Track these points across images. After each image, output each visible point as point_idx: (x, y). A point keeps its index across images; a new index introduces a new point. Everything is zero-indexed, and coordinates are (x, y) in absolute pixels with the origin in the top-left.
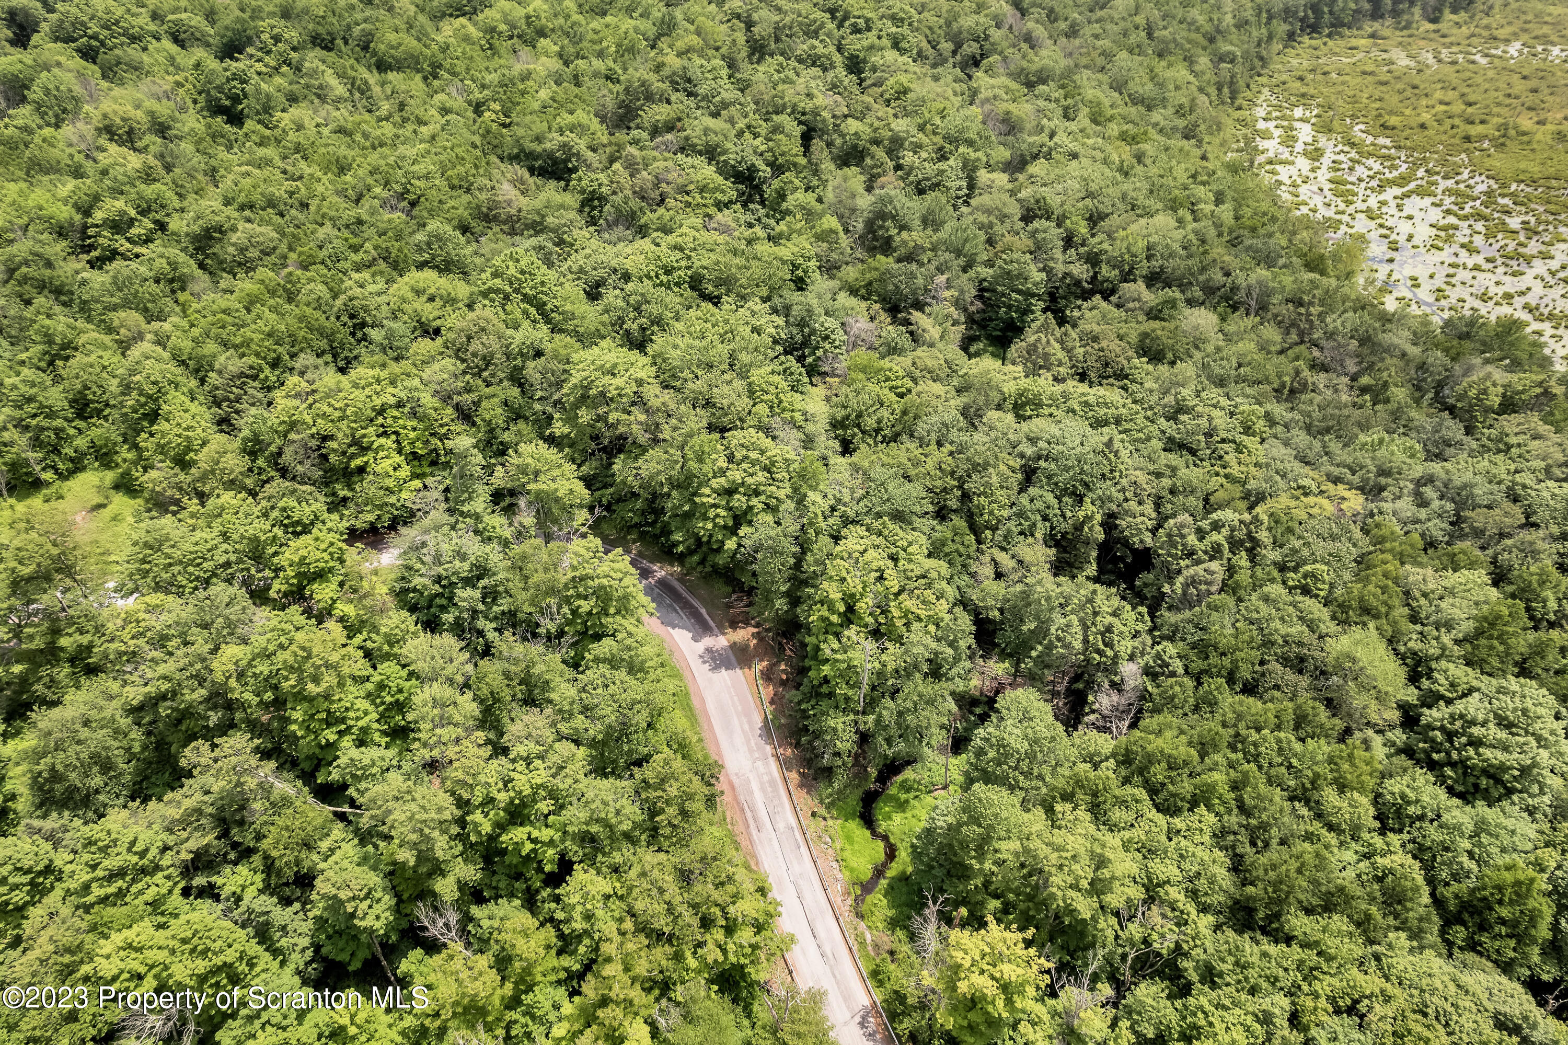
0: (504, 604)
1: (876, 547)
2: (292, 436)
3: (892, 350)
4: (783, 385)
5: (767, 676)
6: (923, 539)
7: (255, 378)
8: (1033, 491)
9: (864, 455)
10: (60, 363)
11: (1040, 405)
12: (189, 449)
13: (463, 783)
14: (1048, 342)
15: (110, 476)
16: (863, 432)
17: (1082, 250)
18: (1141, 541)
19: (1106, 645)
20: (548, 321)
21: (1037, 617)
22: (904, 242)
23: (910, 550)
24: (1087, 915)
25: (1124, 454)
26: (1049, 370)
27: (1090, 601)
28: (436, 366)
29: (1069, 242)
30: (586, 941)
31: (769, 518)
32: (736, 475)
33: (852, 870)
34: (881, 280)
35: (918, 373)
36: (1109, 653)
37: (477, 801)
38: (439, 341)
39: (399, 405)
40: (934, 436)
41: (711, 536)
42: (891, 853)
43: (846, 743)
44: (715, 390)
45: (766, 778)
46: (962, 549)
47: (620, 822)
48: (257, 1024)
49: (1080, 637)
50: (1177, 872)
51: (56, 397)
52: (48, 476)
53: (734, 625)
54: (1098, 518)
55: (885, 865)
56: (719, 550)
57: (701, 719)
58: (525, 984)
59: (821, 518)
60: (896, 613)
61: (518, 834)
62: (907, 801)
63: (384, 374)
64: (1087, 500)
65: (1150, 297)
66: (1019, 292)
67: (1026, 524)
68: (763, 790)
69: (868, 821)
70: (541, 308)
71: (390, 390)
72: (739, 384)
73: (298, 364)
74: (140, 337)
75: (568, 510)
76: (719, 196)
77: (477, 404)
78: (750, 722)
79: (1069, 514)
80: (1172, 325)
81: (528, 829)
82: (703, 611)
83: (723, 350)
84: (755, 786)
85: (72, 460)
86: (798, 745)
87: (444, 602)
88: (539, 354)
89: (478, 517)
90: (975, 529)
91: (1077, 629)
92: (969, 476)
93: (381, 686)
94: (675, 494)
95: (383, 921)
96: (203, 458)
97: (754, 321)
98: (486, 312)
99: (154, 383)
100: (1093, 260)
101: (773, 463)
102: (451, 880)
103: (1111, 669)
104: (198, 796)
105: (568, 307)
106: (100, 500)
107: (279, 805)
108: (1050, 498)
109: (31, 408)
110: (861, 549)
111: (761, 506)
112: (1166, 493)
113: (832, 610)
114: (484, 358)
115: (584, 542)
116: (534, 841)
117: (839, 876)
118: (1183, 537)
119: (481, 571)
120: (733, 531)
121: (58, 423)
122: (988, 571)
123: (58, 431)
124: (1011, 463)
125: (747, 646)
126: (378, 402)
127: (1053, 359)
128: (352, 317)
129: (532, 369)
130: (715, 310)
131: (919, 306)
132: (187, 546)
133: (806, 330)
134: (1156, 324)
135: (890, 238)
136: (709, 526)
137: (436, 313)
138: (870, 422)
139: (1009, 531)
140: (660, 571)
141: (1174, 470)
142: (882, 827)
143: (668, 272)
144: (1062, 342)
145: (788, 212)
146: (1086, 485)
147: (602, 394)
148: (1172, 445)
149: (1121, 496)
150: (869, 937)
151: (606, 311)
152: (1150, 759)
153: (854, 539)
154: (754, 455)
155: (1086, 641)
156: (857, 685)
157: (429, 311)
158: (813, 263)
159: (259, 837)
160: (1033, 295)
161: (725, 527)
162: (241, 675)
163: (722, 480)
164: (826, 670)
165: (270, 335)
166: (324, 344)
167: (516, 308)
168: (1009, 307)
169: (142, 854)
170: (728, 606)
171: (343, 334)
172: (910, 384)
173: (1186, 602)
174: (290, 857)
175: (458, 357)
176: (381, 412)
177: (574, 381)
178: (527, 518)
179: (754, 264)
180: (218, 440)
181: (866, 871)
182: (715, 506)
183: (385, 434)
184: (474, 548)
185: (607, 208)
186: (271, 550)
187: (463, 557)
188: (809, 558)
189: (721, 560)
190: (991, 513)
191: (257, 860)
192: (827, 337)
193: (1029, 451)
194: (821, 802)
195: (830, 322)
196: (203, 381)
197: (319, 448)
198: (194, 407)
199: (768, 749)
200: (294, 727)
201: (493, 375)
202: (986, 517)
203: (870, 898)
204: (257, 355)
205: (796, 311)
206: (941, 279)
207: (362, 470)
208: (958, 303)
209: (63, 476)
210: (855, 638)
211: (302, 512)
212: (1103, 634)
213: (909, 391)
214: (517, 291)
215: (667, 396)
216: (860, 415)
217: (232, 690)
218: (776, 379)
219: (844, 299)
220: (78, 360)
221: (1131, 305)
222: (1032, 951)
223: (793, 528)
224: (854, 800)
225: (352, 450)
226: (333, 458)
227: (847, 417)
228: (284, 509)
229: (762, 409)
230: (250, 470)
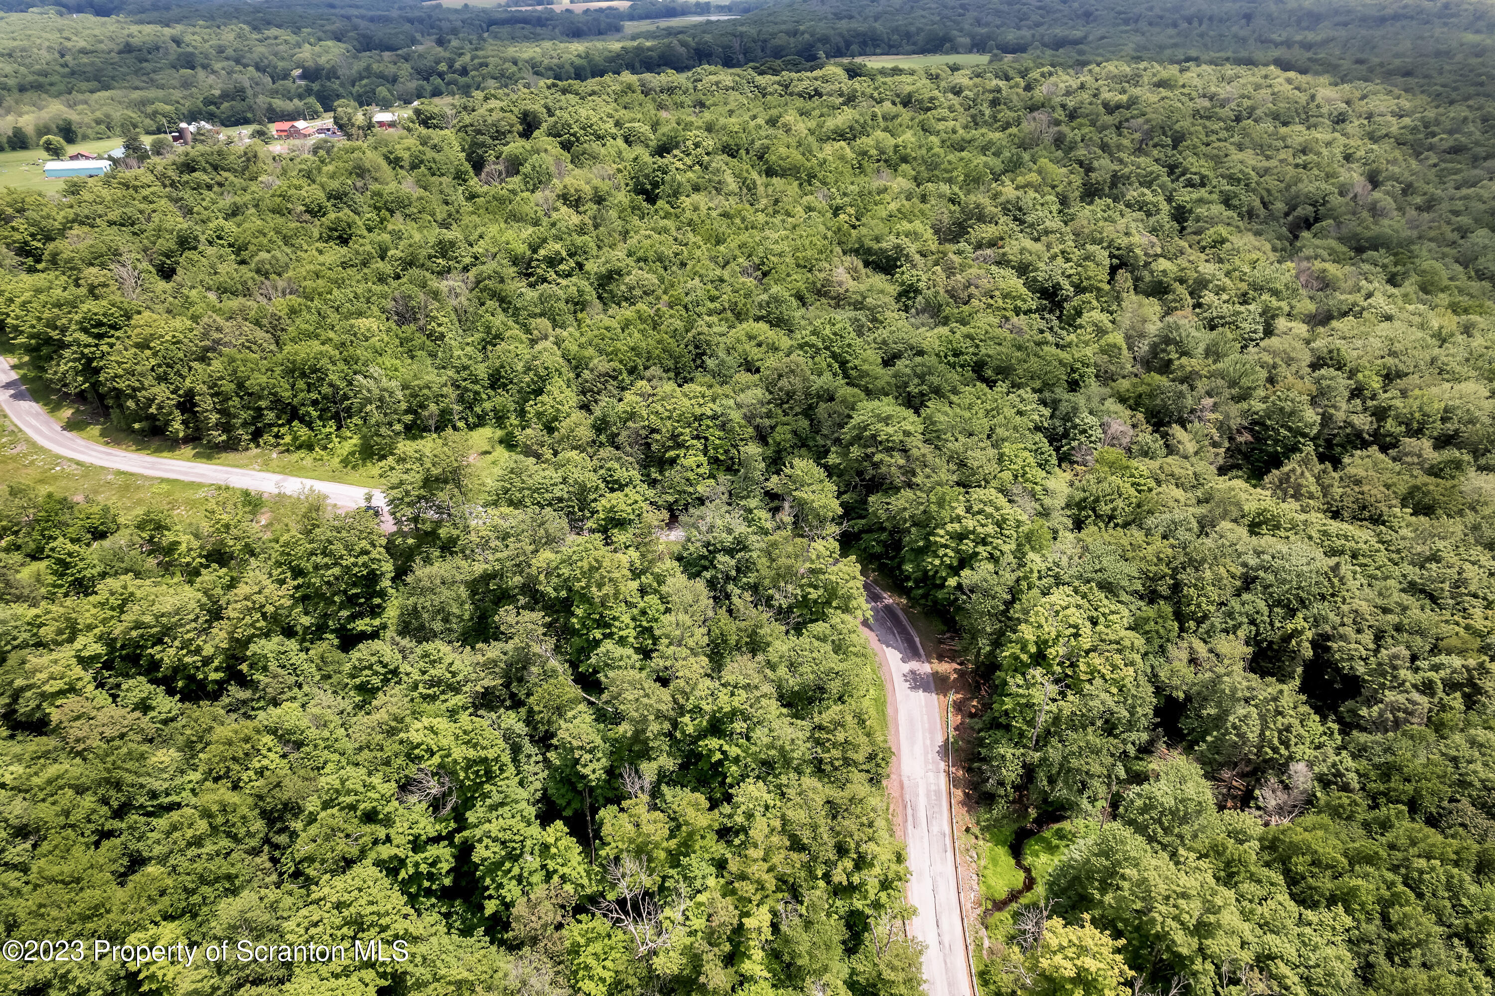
0: (752, 578)
1: (1078, 607)
2: (630, 424)
3: (1146, 453)
4: (1031, 460)
5: (959, 707)
6: (1126, 613)
7: (615, 378)
8: (1245, 596)
9: (1090, 533)
10: (489, 348)
11: (1278, 527)
12: (556, 419)
13: (684, 693)
14: (1302, 473)
15: (499, 433)
16: (1098, 516)
17: (1370, 403)
18: (1352, 668)
19: (1282, 743)
20: (846, 376)
21: (1219, 705)
22: (1182, 367)
23: (1111, 617)
24: (1185, 951)
25: (1352, 584)
26: (1297, 500)
27: (1275, 699)
28: (749, 393)
29: (1357, 393)
30: (742, 837)
31: (991, 567)
32: (970, 523)
33: (989, 887)
34: (1151, 396)
35: (1163, 477)
36: (1283, 751)
37: (689, 707)
38: (757, 376)
39: (714, 417)
40: (1161, 530)
41: (937, 572)
42: (1030, 883)
43: (1011, 773)
44: (969, 453)
45: (933, 788)
46: (1162, 631)
47: (793, 751)
48: (495, 814)
49: (1257, 730)
50: (1295, 954)
51: (482, 371)
52: (461, 424)
53: (941, 658)
54: (1309, 634)
55: (1020, 892)
56: (942, 586)
57: (891, 726)
58: (686, 848)
59: (1036, 575)
60: (1083, 667)
61: (713, 743)
62: (1057, 847)
63: (708, 393)
64: (1300, 615)
65: (1433, 456)
66: (1290, 429)
67: (1231, 623)
68: (928, 796)
69: (1016, 851)
70: (843, 364)
71: (711, 405)
72: (992, 452)
73: (648, 374)
74: (546, 337)
75: (822, 521)
76: (1019, 303)
77: (773, 428)
78: (932, 740)
79: (1277, 624)
80: (1449, 484)
81: (722, 742)
82: (917, 640)
83: (986, 423)
84: (922, 792)
85: (478, 416)
86: (969, 770)
87: (707, 563)
88: (831, 399)
89: (750, 511)
90: (1179, 616)
91: (1255, 719)
92: (1184, 569)
93: (644, 613)
94: (913, 530)
95: (597, 775)
96: (564, 426)
97: (1022, 407)
98: (798, 357)
99: (546, 368)
100: (1380, 414)
101: (1004, 520)
102: (654, 765)
103: (1282, 768)
104: (498, 653)
105: (865, 367)
106: (487, 448)
107: (548, 675)
108: (1262, 605)
109: (464, 374)
110: (1064, 604)
111: (985, 554)
112: (1389, 628)
113: (1024, 649)
114: (787, 394)
115: (824, 543)
116: (724, 753)
117: (976, 887)
118: (1395, 668)
119: (741, 545)
120: (955, 571)
121: (477, 387)
122: (1184, 655)
123: (477, 393)
124: (1232, 569)
125: (948, 678)
126: (698, 411)
127: (1304, 490)
128: (697, 347)
129: (822, 409)
130: (987, 390)
131: (1183, 423)
132: (538, 478)
133: (1069, 424)
134: (1431, 480)
135: (1170, 361)
136: (937, 562)
137: (760, 356)
138: (1105, 509)
139: (1213, 625)
140: (888, 599)
141: (1405, 609)
142: (1028, 860)
143: (956, 355)
144: (1318, 478)
145: (1081, 326)
146: (1302, 601)
147: (874, 437)
148: (1412, 588)
149: (1338, 620)
150: (986, 943)
151: (895, 376)
152: (1296, 849)
153: (1059, 597)
154: (989, 510)
155: (1262, 734)
156: (1031, 723)
157: (755, 353)
158: (1092, 370)
159: (529, 695)
160: (1304, 435)
161: (950, 567)
162: (548, 574)
163: (957, 526)
164: (1009, 704)
165: (633, 349)
166: (670, 364)
167: (823, 360)
168: (1276, 442)
169: (454, 674)
170: (940, 642)
171: (687, 358)
172: (1153, 484)
173: (1380, 725)
174: (545, 715)
175: (768, 390)
176: (699, 418)
177: (853, 422)
178: (786, 517)
179: (1033, 359)
180: (578, 416)
181: (1002, 892)
182: (946, 546)
183: (697, 437)
184: (741, 528)
185: (920, 298)
186: (592, 496)
187: (730, 531)
188: (1017, 606)
189: (940, 595)
190: (1199, 606)
191: (523, 711)
192: (1085, 431)
193: (1253, 561)
194: (978, 823)
195: (1090, 420)
196: (578, 376)
197: (647, 437)
198: (568, 392)
199: (942, 765)
200: (575, 620)
201: (791, 408)
202: (1193, 608)
203: (998, 915)
204: (621, 362)
205: (1064, 408)
206: (1208, 402)
207: (673, 461)
208: (1221, 426)
209: (471, 427)
210: (1039, 679)
211: (622, 474)
212: (1280, 732)
213: (1150, 490)
214: (826, 348)
215: (926, 449)
216: (1097, 500)
217: (540, 583)
218: (1026, 454)
219: (1111, 404)
220: (502, 346)
221: (1408, 459)
222: (1119, 958)
223: (1009, 578)
224: (1008, 830)
225: (670, 443)
226: (654, 447)
227: (1085, 500)
228: (609, 470)
229: (1007, 476)
230: (594, 442)
